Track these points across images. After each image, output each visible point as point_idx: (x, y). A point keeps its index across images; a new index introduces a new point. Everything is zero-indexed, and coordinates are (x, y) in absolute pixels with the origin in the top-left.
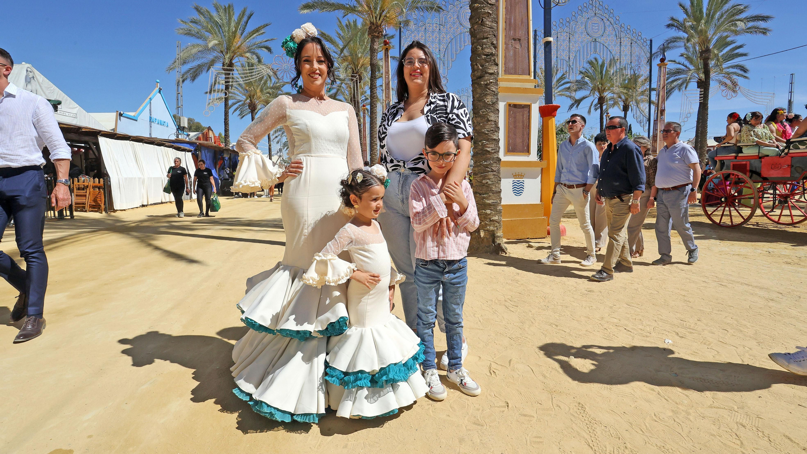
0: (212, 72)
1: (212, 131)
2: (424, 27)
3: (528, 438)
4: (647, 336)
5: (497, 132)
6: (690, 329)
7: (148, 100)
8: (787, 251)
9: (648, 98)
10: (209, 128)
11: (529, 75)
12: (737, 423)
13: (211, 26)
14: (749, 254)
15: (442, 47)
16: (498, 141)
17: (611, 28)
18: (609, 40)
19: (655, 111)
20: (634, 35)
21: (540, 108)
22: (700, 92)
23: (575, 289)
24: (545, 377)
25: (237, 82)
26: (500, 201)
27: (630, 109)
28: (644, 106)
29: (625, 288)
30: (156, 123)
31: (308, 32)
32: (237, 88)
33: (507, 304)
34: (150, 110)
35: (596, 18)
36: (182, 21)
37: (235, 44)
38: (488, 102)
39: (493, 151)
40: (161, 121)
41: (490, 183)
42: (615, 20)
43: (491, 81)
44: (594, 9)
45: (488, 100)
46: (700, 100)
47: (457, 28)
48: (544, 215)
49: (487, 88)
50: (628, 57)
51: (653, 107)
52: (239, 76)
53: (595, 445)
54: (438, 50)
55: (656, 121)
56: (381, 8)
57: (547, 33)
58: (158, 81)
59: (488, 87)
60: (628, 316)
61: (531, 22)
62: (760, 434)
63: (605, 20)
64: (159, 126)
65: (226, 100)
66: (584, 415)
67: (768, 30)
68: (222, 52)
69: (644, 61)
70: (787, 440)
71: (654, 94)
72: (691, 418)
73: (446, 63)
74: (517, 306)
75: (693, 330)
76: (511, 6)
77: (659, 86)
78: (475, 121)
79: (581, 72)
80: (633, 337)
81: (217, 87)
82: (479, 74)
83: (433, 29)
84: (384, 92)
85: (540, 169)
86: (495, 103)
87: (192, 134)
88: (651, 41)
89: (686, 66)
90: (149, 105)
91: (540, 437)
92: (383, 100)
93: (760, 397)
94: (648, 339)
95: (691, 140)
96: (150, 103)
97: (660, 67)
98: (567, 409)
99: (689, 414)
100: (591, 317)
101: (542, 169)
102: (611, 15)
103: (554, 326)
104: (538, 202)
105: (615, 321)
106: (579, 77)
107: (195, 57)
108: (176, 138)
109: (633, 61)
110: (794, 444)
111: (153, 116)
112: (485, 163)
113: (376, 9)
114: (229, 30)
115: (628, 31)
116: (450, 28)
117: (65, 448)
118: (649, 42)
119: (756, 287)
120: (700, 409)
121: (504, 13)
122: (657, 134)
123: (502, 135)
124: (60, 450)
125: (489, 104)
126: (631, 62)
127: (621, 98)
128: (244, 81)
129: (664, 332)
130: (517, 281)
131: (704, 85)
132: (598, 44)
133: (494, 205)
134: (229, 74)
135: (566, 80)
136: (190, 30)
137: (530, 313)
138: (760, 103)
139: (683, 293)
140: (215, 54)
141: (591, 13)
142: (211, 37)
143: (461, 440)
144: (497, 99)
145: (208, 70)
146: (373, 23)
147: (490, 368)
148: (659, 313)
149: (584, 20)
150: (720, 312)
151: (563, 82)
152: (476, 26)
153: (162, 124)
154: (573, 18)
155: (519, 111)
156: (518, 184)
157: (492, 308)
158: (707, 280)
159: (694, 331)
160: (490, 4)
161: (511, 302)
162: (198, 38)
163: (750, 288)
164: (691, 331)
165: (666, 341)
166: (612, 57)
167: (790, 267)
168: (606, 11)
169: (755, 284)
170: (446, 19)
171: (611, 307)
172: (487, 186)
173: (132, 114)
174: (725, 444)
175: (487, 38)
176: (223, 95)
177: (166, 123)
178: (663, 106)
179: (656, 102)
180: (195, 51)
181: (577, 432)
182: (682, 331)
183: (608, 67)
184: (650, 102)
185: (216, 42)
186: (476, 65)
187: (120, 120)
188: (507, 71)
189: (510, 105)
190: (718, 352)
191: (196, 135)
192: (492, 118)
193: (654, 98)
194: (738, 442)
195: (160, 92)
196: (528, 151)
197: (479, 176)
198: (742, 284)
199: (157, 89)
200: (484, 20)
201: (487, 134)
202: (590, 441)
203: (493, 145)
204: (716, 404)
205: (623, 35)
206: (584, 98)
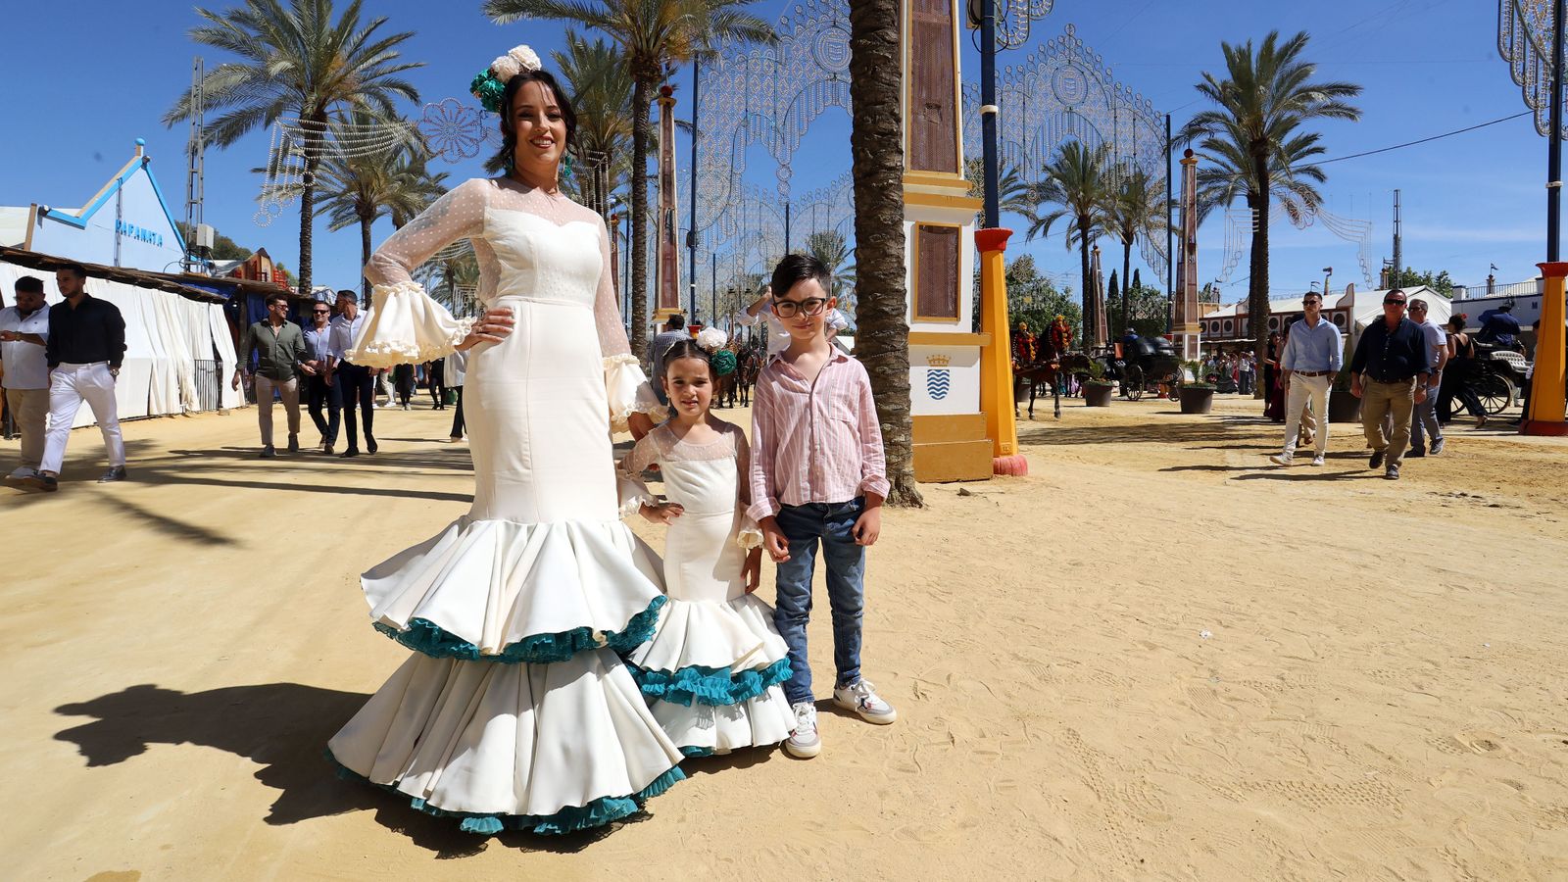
0: (279, 130)
1: (268, 257)
2: (744, 65)
3: (991, 784)
4: (1172, 629)
5: (901, 276)
6: (1240, 614)
7: (113, 182)
8: (1392, 491)
9: (1166, 221)
10: (262, 253)
11: (957, 172)
12: (1304, 736)
13: (277, 31)
14: (1335, 498)
15: (779, 106)
16: (903, 293)
17: (1098, 89)
18: (1094, 110)
19: (1179, 246)
20: (1139, 105)
21: (977, 234)
22: (1254, 213)
23: (1049, 562)
24: (1010, 697)
25: (329, 154)
26: (909, 406)
27: (1135, 239)
28: (1159, 237)
29: (1135, 558)
30: (133, 235)
31: (524, 62)
32: (331, 168)
33: (931, 590)
34: (118, 206)
35: (1070, 69)
36: (207, 13)
37: (331, 72)
38: (885, 220)
39: (894, 313)
40: (144, 231)
41: (890, 372)
42: (1105, 75)
43: (890, 181)
44: (1067, 52)
45: (886, 216)
46: (1254, 229)
47: (811, 71)
48: (987, 437)
49: (884, 195)
50: (1129, 145)
51: (1175, 238)
52: (334, 142)
53: (1098, 783)
54: (771, 112)
55: (1181, 264)
56: (658, 23)
57: (988, 97)
58: (141, 141)
59: (886, 193)
60: (1141, 600)
61: (959, 76)
62: (1334, 746)
63: (1086, 73)
64: (140, 243)
65: (308, 191)
66: (1078, 745)
67: (1358, 113)
68: (299, 87)
69: (1157, 151)
70: (1370, 750)
71: (1176, 213)
72: (1239, 735)
73: (788, 137)
74: (951, 593)
75: (1244, 614)
76: (923, 45)
77: (1185, 201)
78: (861, 256)
79: (1046, 168)
80: (1151, 630)
81: (289, 161)
82: (868, 168)
83: (762, 70)
84: (661, 190)
85: (978, 347)
86: (898, 223)
87: (219, 263)
88: (1168, 117)
89: (1228, 168)
90: (115, 195)
91: (1011, 781)
92: (659, 206)
93: (1336, 699)
94: (1174, 632)
95: (1243, 301)
96: (120, 190)
97: (1185, 166)
98: (1051, 740)
99: (1236, 731)
100: (1079, 605)
101: (981, 348)
102: (1098, 66)
103: (1018, 621)
104: (975, 411)
105: (1121, 608)
106: (1043, 177)
107: (232, 94)
108: (183, 270)
109: (1139, 153)
110: (1378, 755)
111: (126, 220)
112: (881, 335)
113: (647, 23)
114: (318, 40)
115: (1128, 98)
116: (797, 70)
117: (118, 869)
118: (1164, 120)
119: (1342, 548)
120: (1252, 724)
121: (911, 56)
122: (1184, 289)
123: (908, 282)
124: (111, 874)
125: (888, 224)
126: (1135, 154)
127: (1118, 219)
128: (346, 153)
129: (1200, 621)
130: (946, 553)
131: (1259, 202)
132: (1076, 116)
133: (897, 415)
134: (314, 136)
135: (1020, 181)
136: (224, 35)
137: (975, 603)
138: (1351, 238)
139: (1230, 562)
140: (283, 90)
141: (1062, 60)
142: (275, 53)
143: (882, 794)
144: (902, 216)
145: (268, 123)
146: (641, 51)
147: (915, 689)
148: (1190, 593)
149: (1049, 71)
150: (1286, 588)
151: (1012, 185)
152: (863, 80)
153: (147, 239)
154: (1031, 66)
155: (939, 240)
156: (938, 376)
157: (907, 598)
158: (1268, 541)
159: (1245, 617)
160: (889, 42)
161: (939, 588)
162: (244, 52)
163: (1334, 549)
164: (1242, 617)
165: (1203, 635)
166: (1101, 143)
167: (1394, 516)
168: (1088, 58)
169: (1342, 545)
170: (788, 52)
171: (1113, 588)
172: (885, 379)
173: (71, 213)
174: (1285, 764)
175: (883, 103)
176: (299, 180)
177: (157, 237)
178: (1193, 238)
179: (1181, 228)
180: (235, 79)
181: (1069, 769)
182: (1225, 618)
183: (1095, 161)
184: (1170, 229)
185: (287, 64)
186: (863, 151)
187: (40, 223)
188: (916, 164)
189: (921, 227)
190: (1281, 644)
191: (227, 267)
192: (893, 252)
193: (1176, 222)
194: (1305, 760)
195: (144, 166)
196: (955, 314)
197: (869, 359)
198: (1321, 544)
199: (138, 160)
200: (878, 69)
201: (884, 280)
202: (1090, 780)
203: (895, 301)
204: (1275, 715)
205: (1119, 103)
206: (1054, 217)
